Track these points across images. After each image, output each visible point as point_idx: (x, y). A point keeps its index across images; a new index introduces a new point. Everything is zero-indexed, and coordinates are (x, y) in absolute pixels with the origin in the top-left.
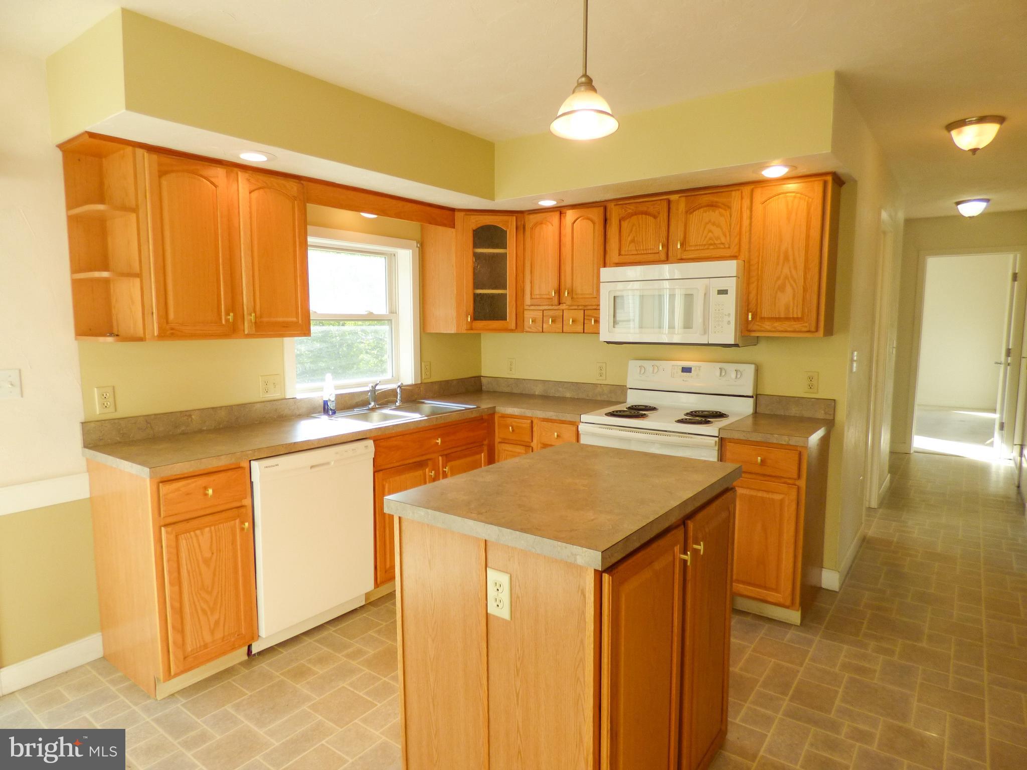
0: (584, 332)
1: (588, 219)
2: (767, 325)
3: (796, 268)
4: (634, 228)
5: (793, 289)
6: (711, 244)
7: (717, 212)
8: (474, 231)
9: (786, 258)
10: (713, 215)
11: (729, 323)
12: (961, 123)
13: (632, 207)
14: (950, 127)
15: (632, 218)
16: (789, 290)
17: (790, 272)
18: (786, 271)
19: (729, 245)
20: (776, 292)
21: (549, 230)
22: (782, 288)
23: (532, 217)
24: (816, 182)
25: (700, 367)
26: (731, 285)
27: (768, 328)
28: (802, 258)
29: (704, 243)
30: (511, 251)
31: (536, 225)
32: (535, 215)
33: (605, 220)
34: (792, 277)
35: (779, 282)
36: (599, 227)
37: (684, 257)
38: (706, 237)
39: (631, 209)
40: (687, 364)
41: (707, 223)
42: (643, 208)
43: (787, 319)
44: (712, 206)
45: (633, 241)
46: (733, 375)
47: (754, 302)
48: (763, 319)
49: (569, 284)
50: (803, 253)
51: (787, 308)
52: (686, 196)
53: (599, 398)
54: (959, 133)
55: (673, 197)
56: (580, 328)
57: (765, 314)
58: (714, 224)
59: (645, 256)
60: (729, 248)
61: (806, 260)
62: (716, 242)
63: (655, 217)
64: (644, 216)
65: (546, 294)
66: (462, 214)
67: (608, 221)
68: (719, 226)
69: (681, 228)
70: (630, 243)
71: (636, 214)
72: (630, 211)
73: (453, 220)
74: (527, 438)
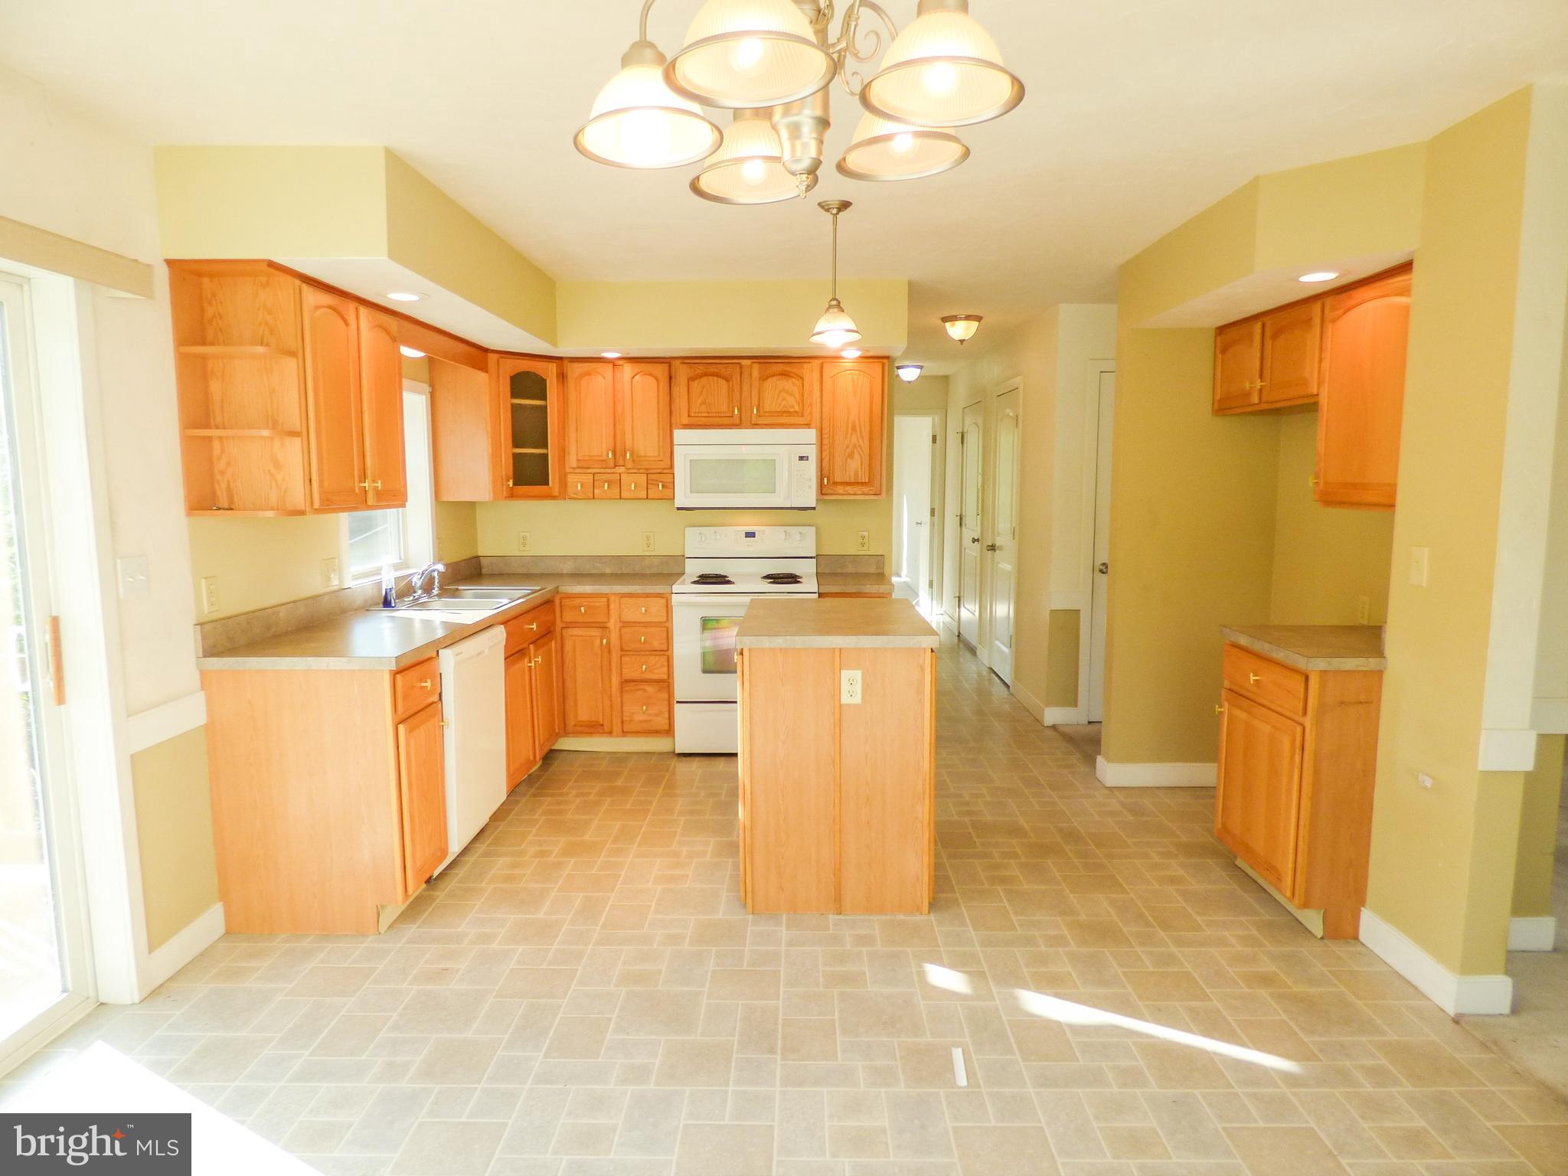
0: (647, 498)
1: (650, 375)
2: (840, 489)
3: (862, 438)
4: (705, 390)
5: (861, 456)
6: (785, 412)
7: (790, 381)
8: (511, 377)
9: (854, 428)
10: (788, 384)
11: (810, 487)
12: (953, 319)
13: (701, 368)
14: (945, 320)
15: (703, 378)
16: (857, 456)
17: (858, 442)
18: (854, 440)
19: (802, 414)
20: (846, 459)
21: (600, 382)
22: (851, 456)
23: (576, 365)
24: (877, 364)
25: (763, 531)
26: (812, 452)
27: (841, 491)
28: (868, 429)
29: (779, 410)
30: (552, 402)
31: (582, 376)
32: (581, 365)
33: (670, 378)
34: (860, 446)
35: (848, 451)
36: (664, 384)
37: (759, 423)
38: (780, 404)
39: (700, 369)
40: (750, 529)
41: (781, 391)
42: (713, 369)
43: (856, 483)
44: (785, 375)
45: (704, 403)
46: (798, 537)
47: (827, 468)
48: (835, 483)
49: (628, 445)
50: (867, 425)
51: (856, 474)
52: (759, 363)
53: (648, 571)
54: (953, 325)
55: (744, 362)
56: (643, 494)
57: (838, 480)
58: (787, 392)
59: (716, 419)
60: (802, 416)
61: (871, 431)
62: (790, 410)
63: (727, 380)
64: (715, 378)
65: (598, 456)
66: (496, 356)
67: (673, 380)
68: (792, 395)
69: (755, 393)
70: (701, 404)
71: (706, 375)
72: (699, 371)
73: (486, 364)
74: (601, 618)
